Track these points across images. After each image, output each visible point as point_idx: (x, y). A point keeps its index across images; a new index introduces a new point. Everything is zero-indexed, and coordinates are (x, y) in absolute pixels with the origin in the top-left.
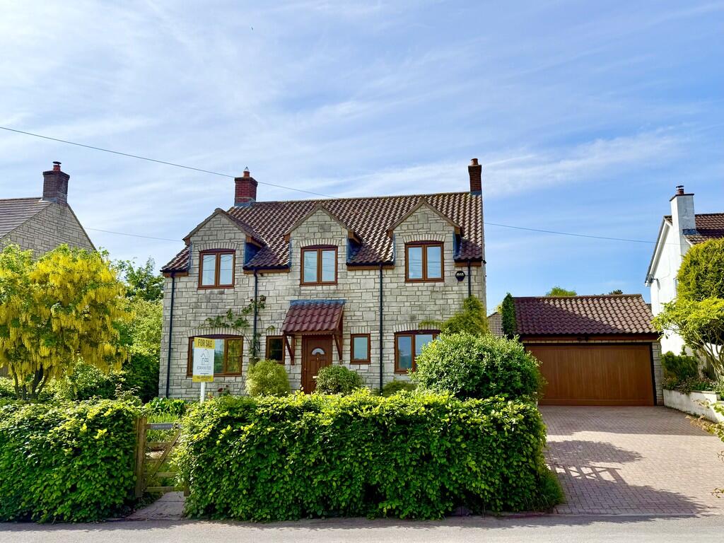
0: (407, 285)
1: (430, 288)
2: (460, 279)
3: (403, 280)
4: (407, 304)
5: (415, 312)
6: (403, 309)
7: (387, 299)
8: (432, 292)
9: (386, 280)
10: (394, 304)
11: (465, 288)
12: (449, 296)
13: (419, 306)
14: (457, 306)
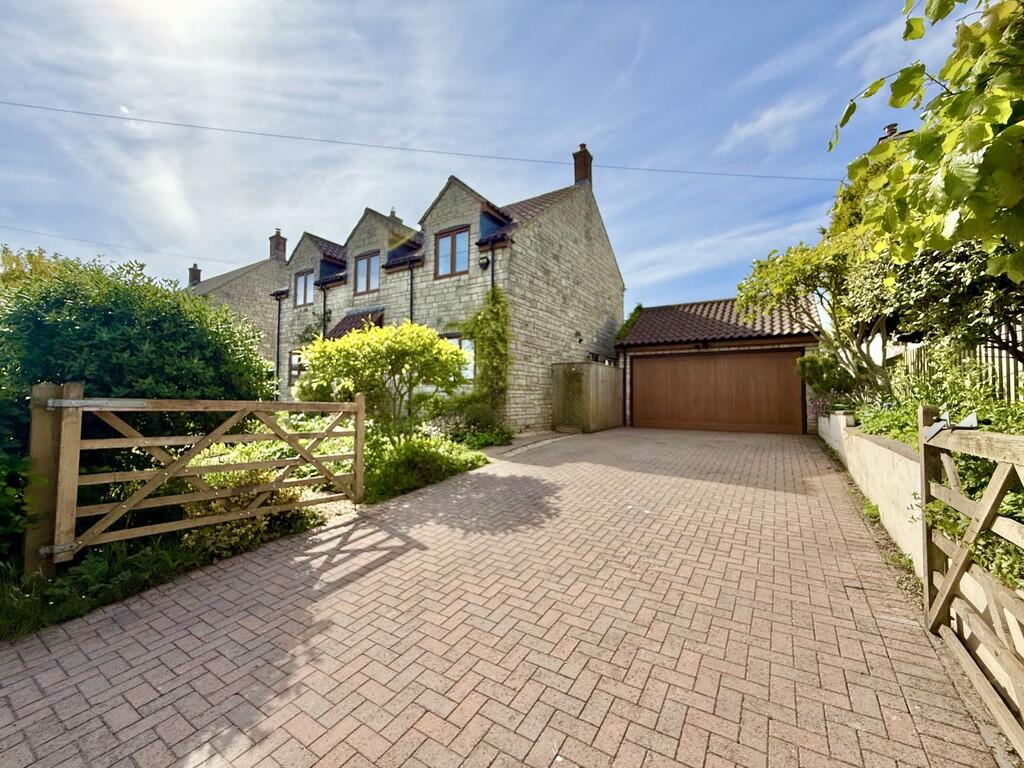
0: (437, 282)
1: (456, 284)
2: (484, 267)
3: (432, 277)
4: (435, 305)
5: (441, 314)
6: (431, 311)
7: (418, 301)
8: (458, 287)
9: (417, 280)
10: (423, 307)
11: (489, 278)
12: (473, 291)
13: (445, 306)
14: (482, 302)
